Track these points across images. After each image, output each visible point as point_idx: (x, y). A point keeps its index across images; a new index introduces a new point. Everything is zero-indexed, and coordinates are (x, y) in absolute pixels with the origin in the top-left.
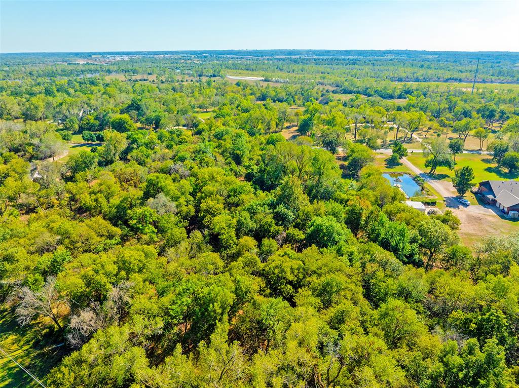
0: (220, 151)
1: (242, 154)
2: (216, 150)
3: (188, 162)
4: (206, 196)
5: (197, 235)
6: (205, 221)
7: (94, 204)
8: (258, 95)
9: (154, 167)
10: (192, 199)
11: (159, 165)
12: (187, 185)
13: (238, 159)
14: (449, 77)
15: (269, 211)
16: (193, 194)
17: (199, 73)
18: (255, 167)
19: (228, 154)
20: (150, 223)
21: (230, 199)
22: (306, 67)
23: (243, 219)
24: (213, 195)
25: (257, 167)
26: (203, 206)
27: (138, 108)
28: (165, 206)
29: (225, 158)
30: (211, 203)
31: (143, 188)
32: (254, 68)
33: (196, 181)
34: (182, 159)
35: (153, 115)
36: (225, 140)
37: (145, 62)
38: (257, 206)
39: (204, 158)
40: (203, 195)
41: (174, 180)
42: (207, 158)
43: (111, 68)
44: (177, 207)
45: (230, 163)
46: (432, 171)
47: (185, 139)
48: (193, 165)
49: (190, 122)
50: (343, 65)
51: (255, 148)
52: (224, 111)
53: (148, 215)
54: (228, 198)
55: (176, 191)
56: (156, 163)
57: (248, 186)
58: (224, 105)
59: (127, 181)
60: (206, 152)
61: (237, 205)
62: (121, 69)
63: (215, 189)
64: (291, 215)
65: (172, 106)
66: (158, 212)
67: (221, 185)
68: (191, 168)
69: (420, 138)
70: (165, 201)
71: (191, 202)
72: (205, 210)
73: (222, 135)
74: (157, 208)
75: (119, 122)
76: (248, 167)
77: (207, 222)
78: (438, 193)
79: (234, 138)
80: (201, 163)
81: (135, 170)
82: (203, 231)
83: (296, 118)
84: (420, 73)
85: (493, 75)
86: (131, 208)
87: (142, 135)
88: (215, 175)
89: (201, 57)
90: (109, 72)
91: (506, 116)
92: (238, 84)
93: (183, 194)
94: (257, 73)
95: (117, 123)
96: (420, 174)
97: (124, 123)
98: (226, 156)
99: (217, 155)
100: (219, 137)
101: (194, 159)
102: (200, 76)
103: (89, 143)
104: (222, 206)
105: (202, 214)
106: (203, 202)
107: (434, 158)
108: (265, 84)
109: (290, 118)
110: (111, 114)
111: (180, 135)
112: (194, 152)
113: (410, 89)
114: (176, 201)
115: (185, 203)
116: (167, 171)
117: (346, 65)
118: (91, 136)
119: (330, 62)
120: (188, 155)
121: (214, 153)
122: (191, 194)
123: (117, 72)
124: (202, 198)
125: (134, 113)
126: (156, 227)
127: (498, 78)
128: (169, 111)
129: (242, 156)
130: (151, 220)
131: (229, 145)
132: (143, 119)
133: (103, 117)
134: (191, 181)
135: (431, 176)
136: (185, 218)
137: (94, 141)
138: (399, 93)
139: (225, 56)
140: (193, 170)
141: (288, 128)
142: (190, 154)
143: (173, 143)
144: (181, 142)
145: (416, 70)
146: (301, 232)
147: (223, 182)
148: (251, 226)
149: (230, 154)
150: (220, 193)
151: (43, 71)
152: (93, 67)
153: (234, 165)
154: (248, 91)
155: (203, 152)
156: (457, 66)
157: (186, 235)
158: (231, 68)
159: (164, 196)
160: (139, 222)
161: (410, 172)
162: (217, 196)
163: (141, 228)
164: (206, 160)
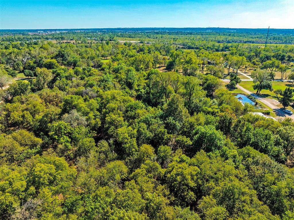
0: (117, 80)
1: (132, 82)
2: (115, 80)
3: (95, 88)
4: (110, 111)
5: (104, 144)
6: (109, 131)
7: (21, 119)
8: (138, 49)
9: (71, 92)
10: (98, 113)
11: (75, 90)
12: (95, 103)
13: (130, 85)
14: (247, 40)
15: (161, 122)
16: (99, 110)
17: (101, 39)
18: (143, 91)
19: (123, 82)
20: (65, 134)
21: (128, 113)
22: (163, 35)
23: (142, 130)
24: (115, 110)
25: (144, 90)
26: (108, 119)
27: (63, 56)
28: (78, 119)
29: (121, 85)
30: (114, 116)
31: (62, 106)
32: (134, 36)
33: (102, 100)
34: (91, 86)
35: (72, 60)
36: (120, 73)
37: (69, 34)
38: (150, 118)
39: (107, 84)
40: (107, 110)
41: (85, 100)
42: (109, 85)
43: (49, 37)
44: (87, 120)
45: (125, 88)
46: (257, 92)
47: (93, 73)
48: (99, 89)
49: (96, 63)
50: (185, 35)
51: (141, 78)
52: (118, 57)
53: (63, 127)
54: (127, 113)
55: (86, 108)
56: (73, 89)
57: (140, 104)
58: (118, 53)
59: (50, 101)
60: (108, 81)
61: (134, 118)
62: (54, 37)
63: (116, 106)
64: (178, 125)
65: (84, 55)
66: (72, 124)
67: (121, 103)
68: (98, 91)
69: (242, 73)
70: (77, 116)
71: (98, 116)
72: (109, 122)
73: (118, 70)
74: (70, 122)
75: (49, 64)
76: (137, 91)
77: (111, 132)
78: (268, 106)
79: (126, 72)
80: (104, 88)
81: (56, 94)
82: (109, 140)
83: (163, 61)
84: (230, 38)
85: (270, 40)
86: (51, 122)
87: (63, 71)
88: (115, 95)
89: (102, 31)
90: (47, 39)
91: (291, 59)
92: (125, 44)
93: (91, 110)
94: (136, 39)
95: (48, 65)
96: (251, 94)
97: (53, 64)
98: (122, 84)
99: (116, 83)
100: (116, 71)
101: (99, 86)
102: (102, 40)
103: (29, 78)
104: (122, 119)
105: (107, 126)
106: (108, 116)
107: (259, 83)
108: (141, 44)
109: (160, 61)
110: (44, 59)
111: (90, 71)
112: (99, 81)
113: (227, 46)
114: (86, 115)
115: (93, 117)
116: (80, 94)
117: (186, 35)
118: (30, 73)
119: (177, 33)
120: (95, 83)
121: (113, 82)
122: (98, 110)
123: (52, 39)
124: (106, 113)
125: (60, 59)
126: (70, 137)
127: (274, 41)
128: (83, 58)
129: (133, 83)
130: (66, 132)
131: (123, 76)
132: (65, 63)
133: (39, 61)
134: (97, 100)
135: (258, 95)
136: (93, 129)
137: (32, 76)
138: (222, 48)
139: (116, 31)
140: (99, 93)
141: (159, 67)
142: (97, 82)
143: (85, 76)
144: (90, 75)
145: (227, 37)
146: (189, 139)
147: (122, 101)
148: (148, 135)
149: (124, 82)
150: (120, 109)
151: (6, 38)
152: (37, 37)
153: (127, 89)
154: (131, 47)
155: (106, 81)
156: (249, 35)
157: (94, 144)
158: (120, 37)
159: (76, 112)
160: (56, 134)
161: (245, 93)
162: (119, 111)
163: (57, 138)
164: (108, 86)
